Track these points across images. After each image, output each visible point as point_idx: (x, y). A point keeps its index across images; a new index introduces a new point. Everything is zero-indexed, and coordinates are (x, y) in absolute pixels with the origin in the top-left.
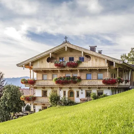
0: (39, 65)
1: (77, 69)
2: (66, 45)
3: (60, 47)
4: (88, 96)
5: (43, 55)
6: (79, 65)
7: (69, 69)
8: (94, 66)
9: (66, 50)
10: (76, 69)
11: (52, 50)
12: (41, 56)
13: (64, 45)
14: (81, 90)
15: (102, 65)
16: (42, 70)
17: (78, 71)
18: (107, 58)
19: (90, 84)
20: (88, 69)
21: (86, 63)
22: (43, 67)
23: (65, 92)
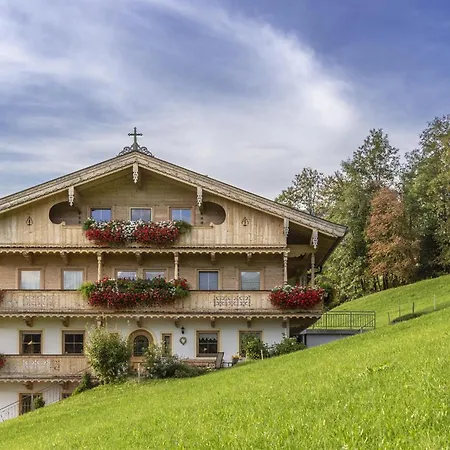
0: (14, 230)
1: (174, 251)
2: (134, 160)
3: (113, 167)
4: (205, 352)
5: (42, 193)
6: (182, 238)
7: (141, 251)
8: (238, 241)
9: (135, 178)
10: (168, 251)
11: (79, 176)
12: (32, 196)
13: (129, 161)
14: (179, 331)
15: (265, 242)
16: (28, 252)
17: (176, 259)
18: (292, 216)
19: (223, 307)
20: (213, 252)
21: (208, 232)
22: (32, 241)
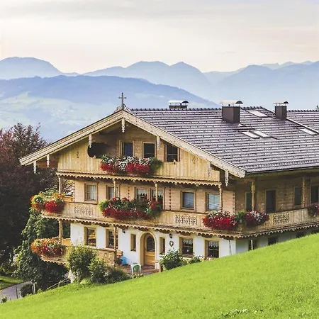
0: (70, 161)
2: (122, 116)
3: (111, 121)
4: (187, 253)
5: (75, 139)
7: (135, 179)
9: (123, 129)
10: (150, 180)
11: (93, 127)
12: (71, 140)
13: (119, 118)
14: (169, 236)
16: (77, 176)
17: (156, 185)
18: (211, 160)
19: (181, 224)
20: (176, 182)
21: (173, 167)
22: (79, 169)
23: (134, 237)
